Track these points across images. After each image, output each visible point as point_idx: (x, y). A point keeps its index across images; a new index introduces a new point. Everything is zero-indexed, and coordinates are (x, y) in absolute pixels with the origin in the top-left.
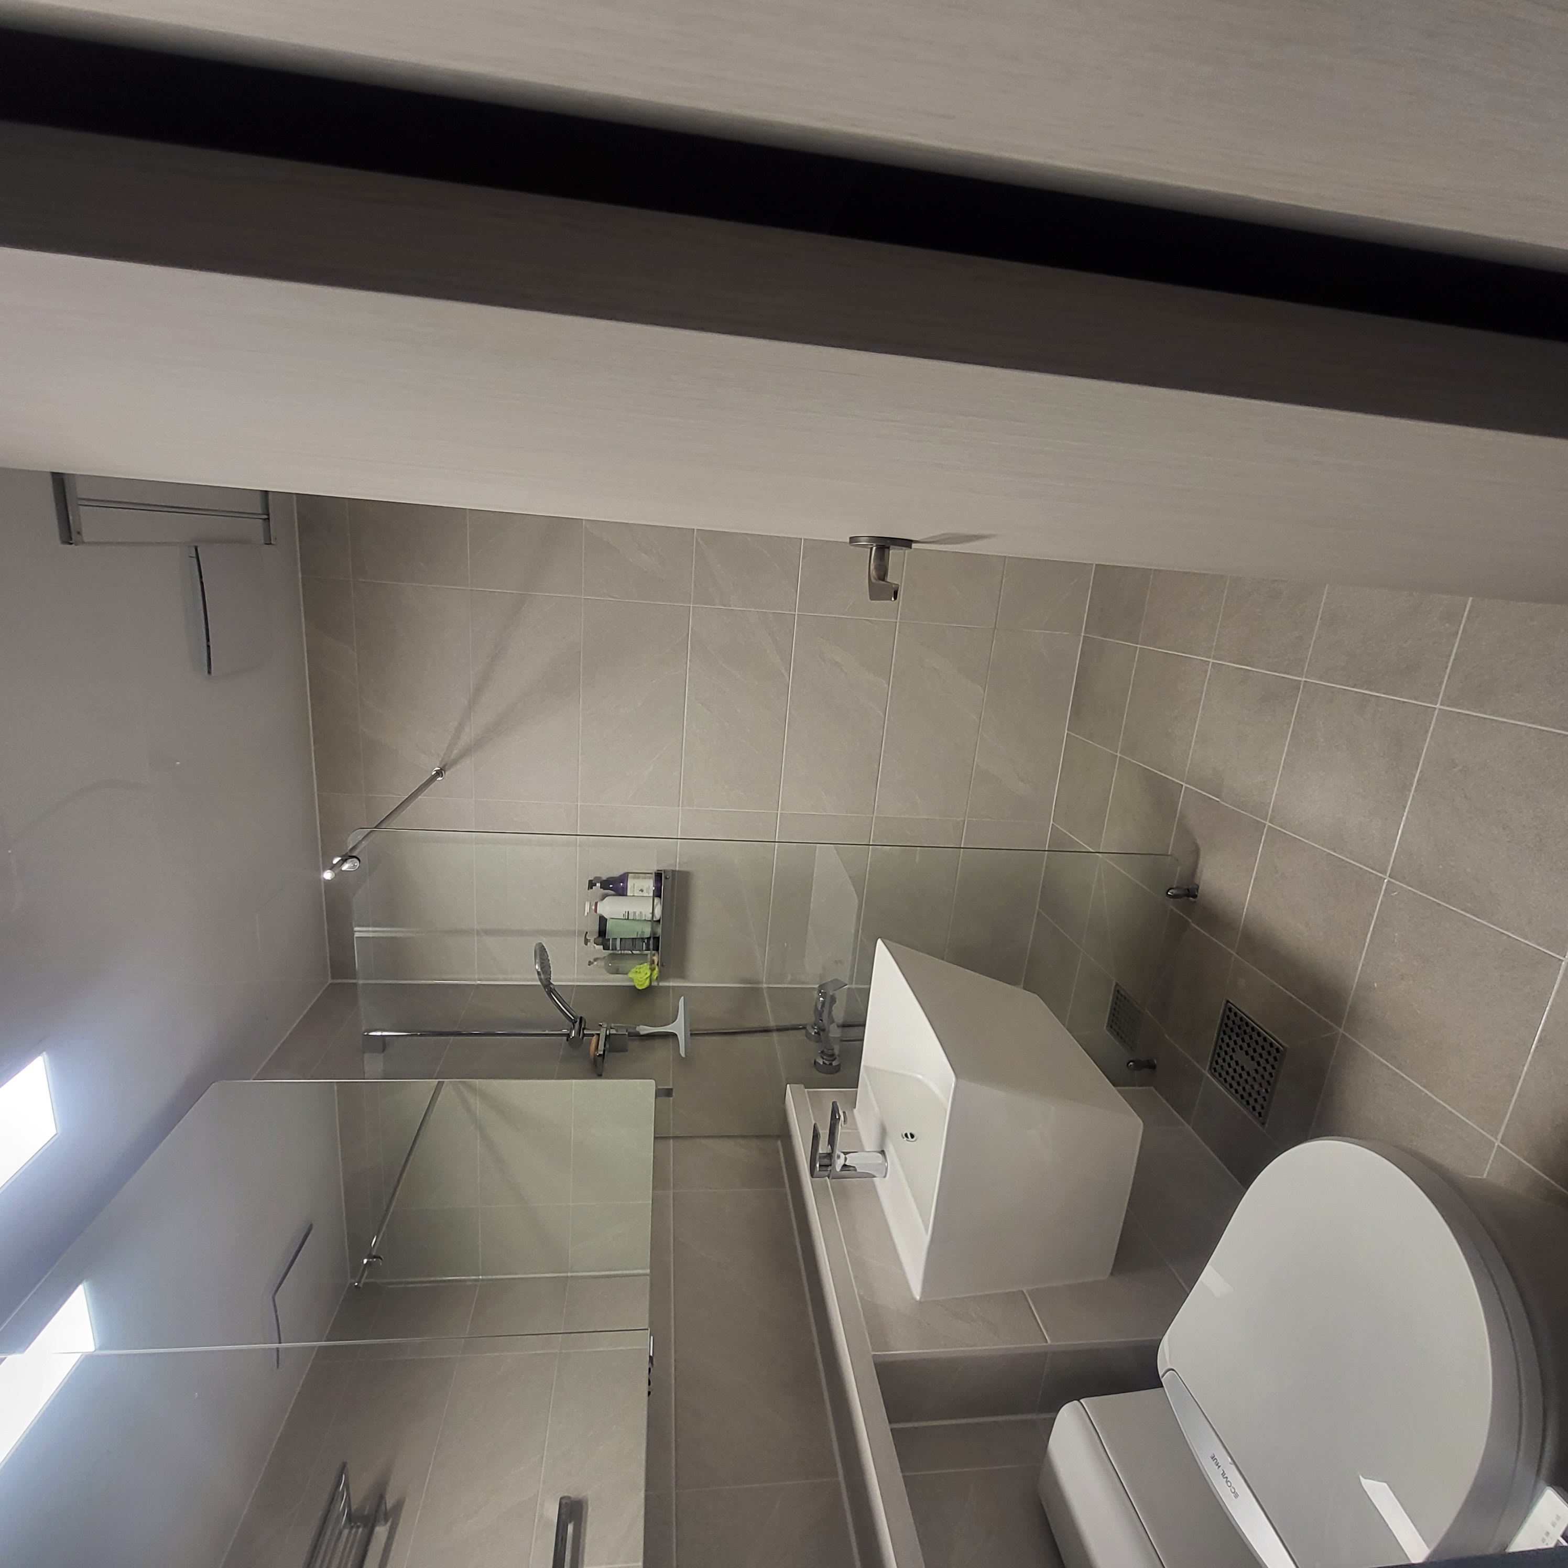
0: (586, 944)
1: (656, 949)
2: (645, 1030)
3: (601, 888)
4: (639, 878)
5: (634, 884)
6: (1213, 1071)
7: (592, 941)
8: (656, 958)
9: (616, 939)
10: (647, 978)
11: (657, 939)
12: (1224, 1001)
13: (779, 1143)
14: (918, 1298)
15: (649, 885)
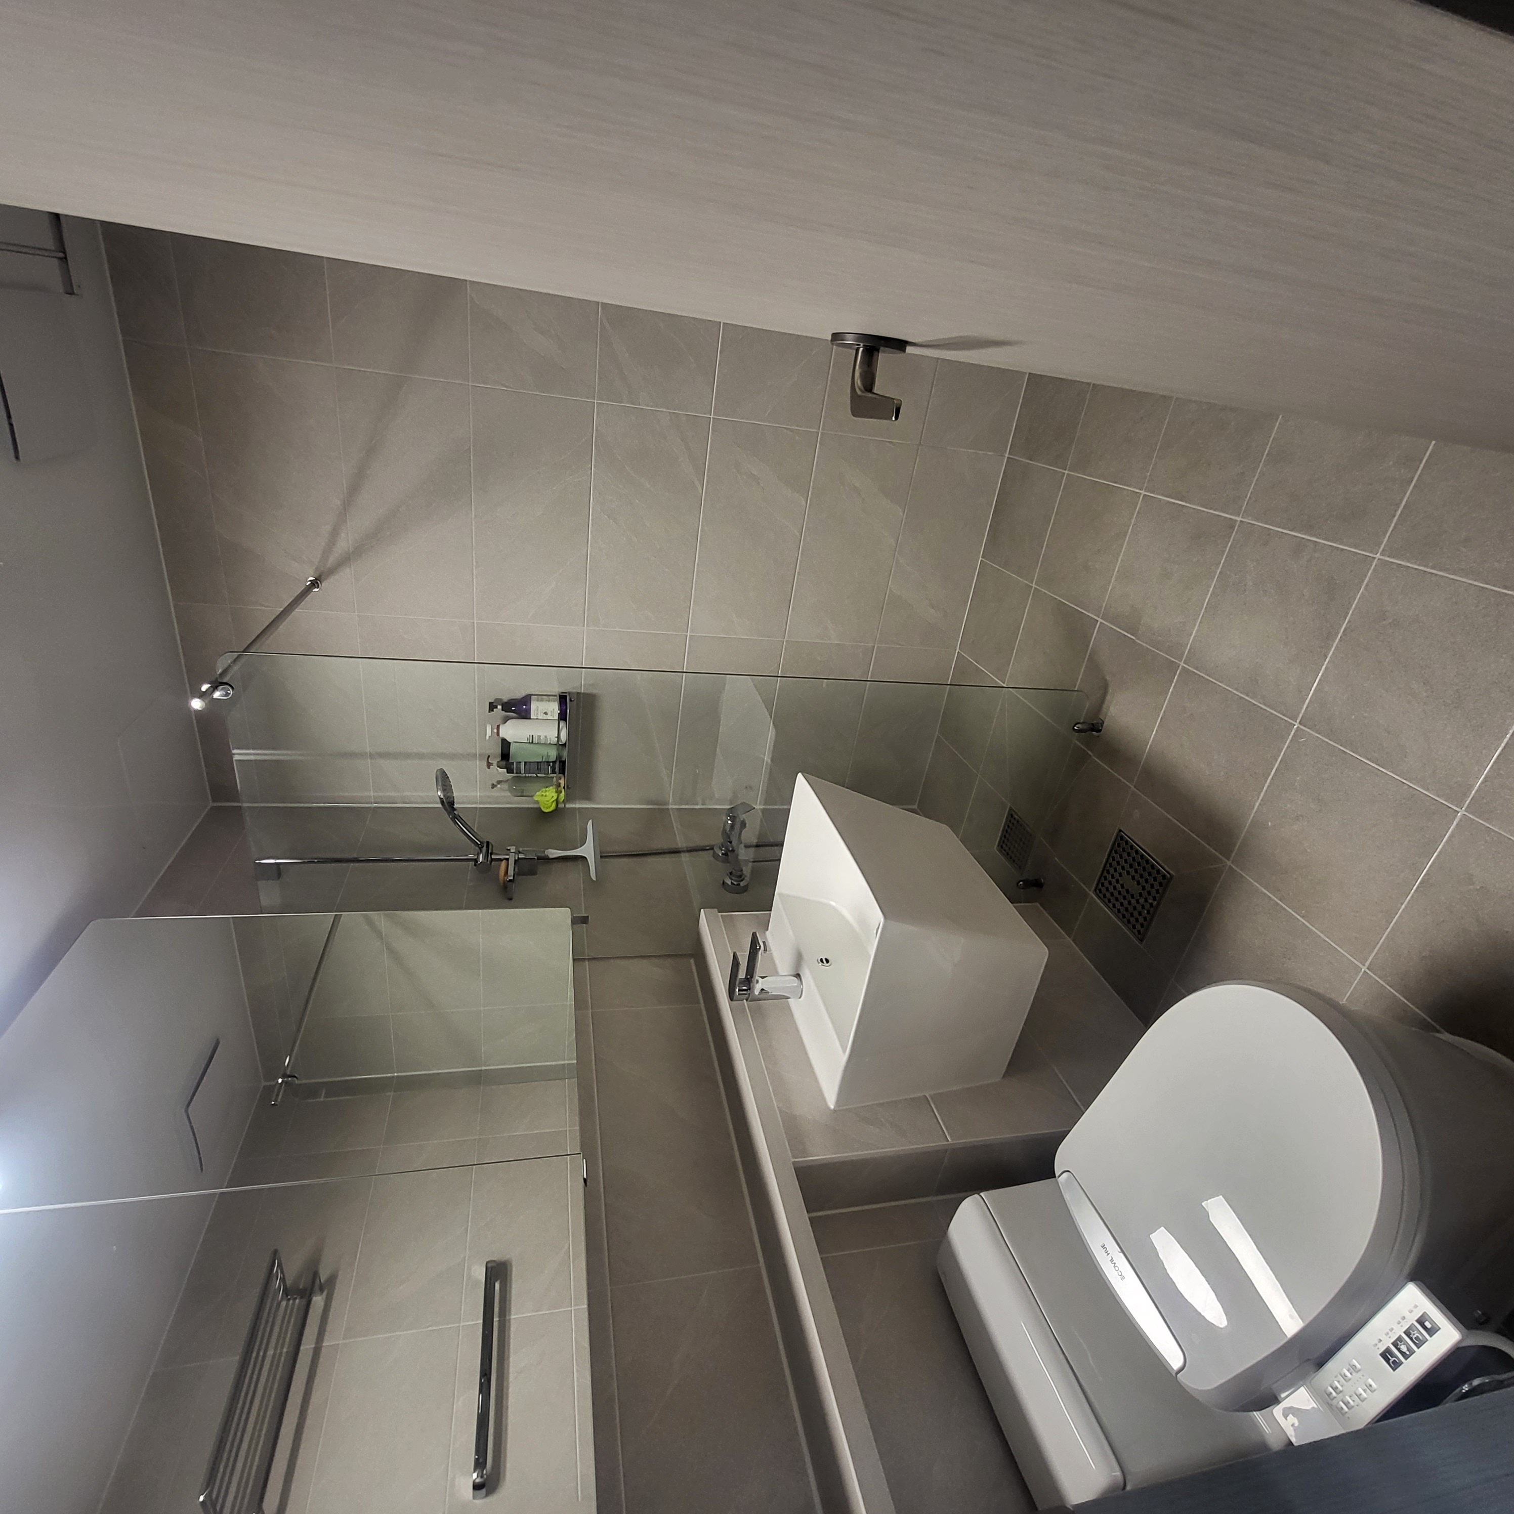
0: (489, 768)
1: (562, 771)
2: (553, 853)
3: (502, 710)
4: (542, 700)
5: (538, 707)
6: (1098, 891)
7: (495, 763)
8: (562, 782)
9: (520, 762)
10: (553, 801)
11: (563, 763)
12: (1116, 831)
13: (692, 961)
14: (832, 1107)
15: (554, 708)
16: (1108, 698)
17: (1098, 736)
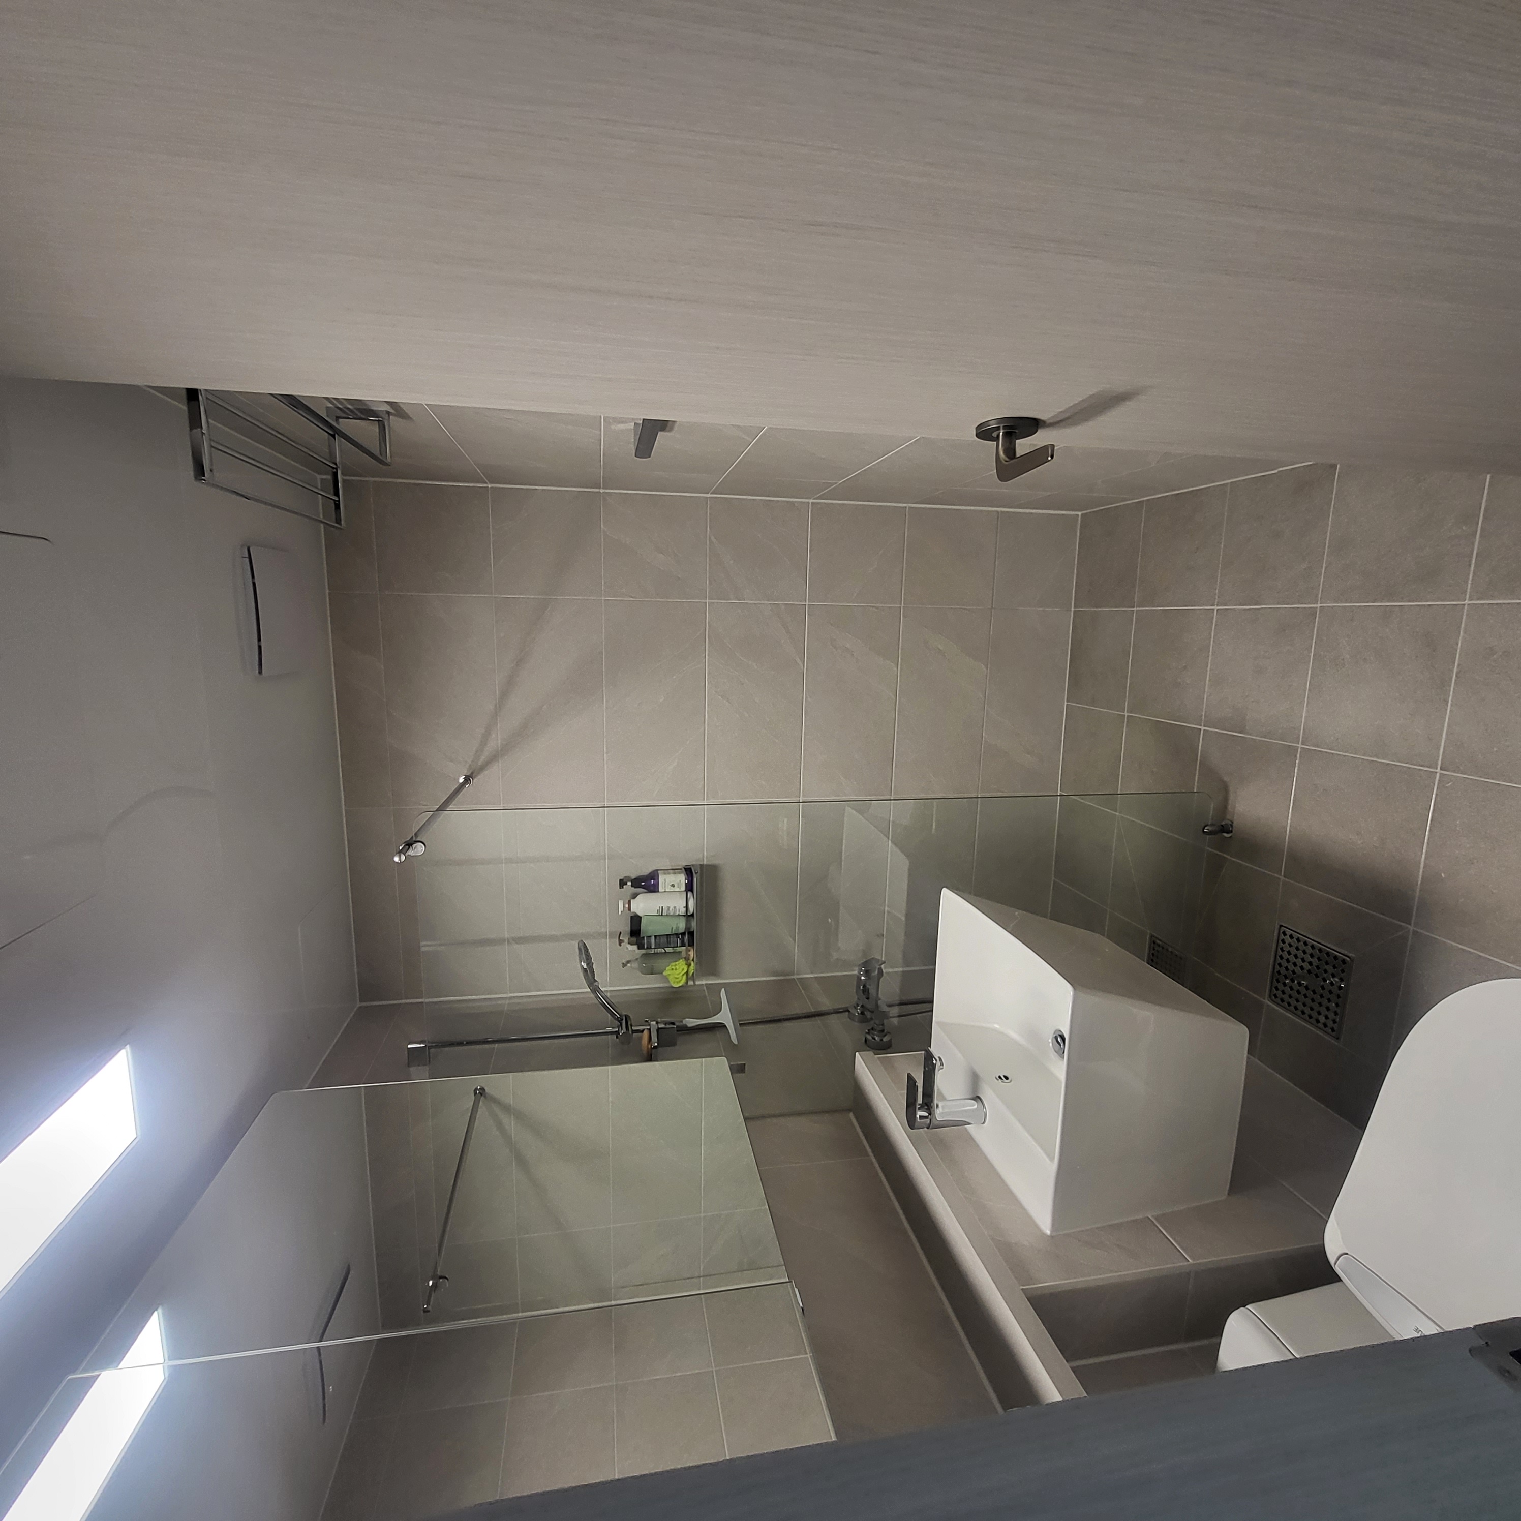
0: (620, 945)
1: (691, 944)
2: (691, 1022)
3: (632, 886)
4: (669, 874)
5: (665, 880)
6: (1273, 997)
7: (626, 941)
8: (692, 953)
9: (650, 937)
10: (683, 975)
11: (691, 934)
12: (1277, 927)
13: (851, 1115)
14: (1048, 1232)
15: (682, 879)
16: (1232, 797)
17: (1231, 837)
